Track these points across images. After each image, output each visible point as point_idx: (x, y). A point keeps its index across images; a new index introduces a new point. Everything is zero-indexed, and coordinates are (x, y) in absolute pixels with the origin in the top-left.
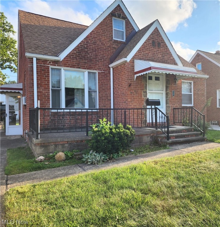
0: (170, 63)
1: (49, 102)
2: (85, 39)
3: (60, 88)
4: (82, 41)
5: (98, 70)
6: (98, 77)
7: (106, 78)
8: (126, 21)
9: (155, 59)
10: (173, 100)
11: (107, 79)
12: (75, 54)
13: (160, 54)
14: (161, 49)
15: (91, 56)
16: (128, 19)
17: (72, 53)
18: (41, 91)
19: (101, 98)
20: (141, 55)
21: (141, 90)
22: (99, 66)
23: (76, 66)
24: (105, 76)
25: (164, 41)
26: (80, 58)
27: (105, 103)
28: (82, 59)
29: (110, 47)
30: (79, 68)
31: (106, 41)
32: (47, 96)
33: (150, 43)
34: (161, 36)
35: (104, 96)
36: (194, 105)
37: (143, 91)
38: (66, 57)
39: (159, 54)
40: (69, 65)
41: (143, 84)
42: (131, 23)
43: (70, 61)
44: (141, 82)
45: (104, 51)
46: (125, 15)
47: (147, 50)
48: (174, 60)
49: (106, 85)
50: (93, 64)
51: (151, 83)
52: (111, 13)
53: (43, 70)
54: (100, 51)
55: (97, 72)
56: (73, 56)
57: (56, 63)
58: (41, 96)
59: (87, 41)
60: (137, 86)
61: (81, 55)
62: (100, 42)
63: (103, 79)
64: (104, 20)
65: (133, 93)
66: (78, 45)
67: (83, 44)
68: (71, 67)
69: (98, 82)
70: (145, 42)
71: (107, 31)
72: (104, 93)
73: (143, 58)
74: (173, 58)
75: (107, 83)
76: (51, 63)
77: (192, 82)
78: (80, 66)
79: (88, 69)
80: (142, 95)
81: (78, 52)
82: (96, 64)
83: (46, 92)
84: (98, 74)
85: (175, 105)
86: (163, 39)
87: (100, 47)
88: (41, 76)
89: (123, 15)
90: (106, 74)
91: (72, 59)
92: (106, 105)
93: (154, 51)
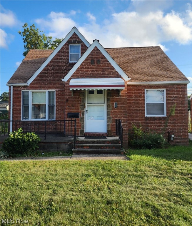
0: (112, 76)
1: (21, 115)
2: (46, 67)
3: (28, 104)
4: (44, 69)
5: (56, 89)
6: (56, 94)
7: (62, 94)
8: (81, 44)
9: (94, 75)
10: (116, 111)
11: (62, 96)
12: (38, 79)
13: (100, 70)
14: (101, 65)
15: (50, 79)
16: (83, 43)
17: (37, 79)
18: (16, 107)
19: (57, 111)
20: (79, 74)
21: (78, 104)
22: (57, 86)
23: (38, 88)
24: (61, 93)
25: (104, 57)
26: (42, 82)
27: (61, 115)
28: (43, 82)
29: (66, 69)
30: (41, 89)
31: (63, 65)
32: (19, 111)
33: (89, 62)
34: (101, 53)
35: (60, 109)
36: (167, 115)
37: (80, 104)
38: (32, 82)
39: (98, 70)
40: (34, 88)
41: (81, 99)
42: (85, 45)
43: (35, 85)
44: (79, 97)
45: (60, 74)
46: (81, 40)
47: (85, 69)
48: (118, 73)
49: (61, 100)
50: (51, 85)
51: (93, 97)
52: (67, 42)
53: (17, 93)
54: (58, 74)
55: (55, 90)
56: (37, 81)
57: (25, 87)
58: (15, 111)
59: (48, 68)
60: (75, 100)
61: (43, 79)
62: (58, 67)
63: (59, 96)
64: (61, 48)
65: (71, 107)
66: (41, 72)
67: (45, 71)
68: (35, 89)
69: (56, 99)
70: (83, 62)
71: (63, 57)
72: (60, 107)
73: (80, 77)
74: (116, 71)
75: (63, 99)
76: (22, 88)
77: (165, 90)
78: (42, 88)
79: (47, 89)
80: (79, 108)
81: (41, 78)
82: (54, 85)
83: (19, 108)
84: (56, 92)
85: (118, 116)
86: (103, 55)
87: (58, 71)
88: (16, 97)
89: (78, 40)
90: (62, 92)
91: (36, 83)
92: (61, 116)
93: (93, 69)
